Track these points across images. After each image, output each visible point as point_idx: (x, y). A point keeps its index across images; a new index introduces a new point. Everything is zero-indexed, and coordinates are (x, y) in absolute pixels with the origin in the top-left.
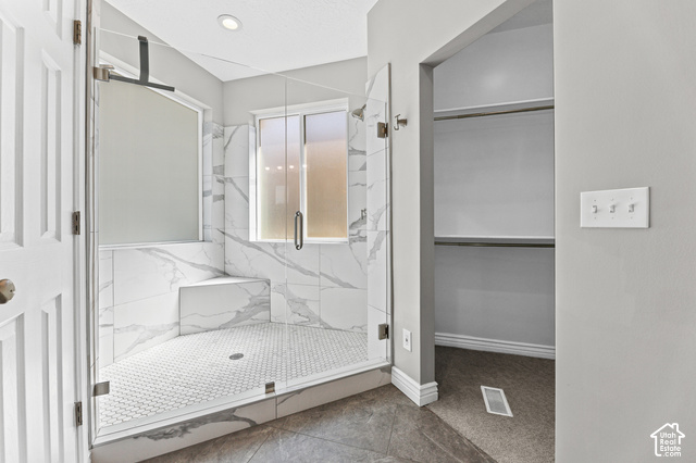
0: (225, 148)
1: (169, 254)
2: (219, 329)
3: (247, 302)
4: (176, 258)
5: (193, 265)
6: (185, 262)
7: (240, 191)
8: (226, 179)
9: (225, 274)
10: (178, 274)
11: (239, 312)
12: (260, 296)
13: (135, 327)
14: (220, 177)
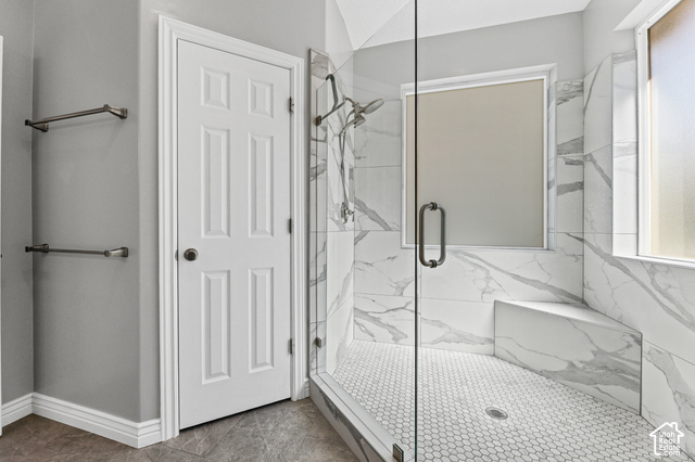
0: (584, 110)
1: (480, 259)
2: (541, 373)
3: (590, 357)
4: (490, 265)
5: (517, 277)
6: (503, 271)
7: (601, 171)
8: (585, 157)
9: (582, 303)
10: (492, 284)
11: (572, 365)
12: (615, 354)
13: (441, 325)
14: (574, 157)
